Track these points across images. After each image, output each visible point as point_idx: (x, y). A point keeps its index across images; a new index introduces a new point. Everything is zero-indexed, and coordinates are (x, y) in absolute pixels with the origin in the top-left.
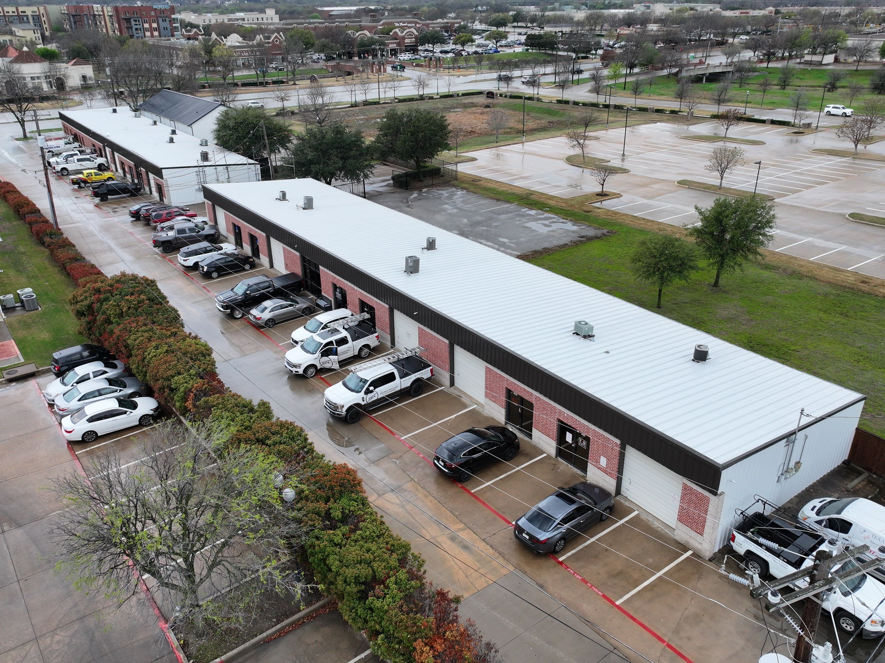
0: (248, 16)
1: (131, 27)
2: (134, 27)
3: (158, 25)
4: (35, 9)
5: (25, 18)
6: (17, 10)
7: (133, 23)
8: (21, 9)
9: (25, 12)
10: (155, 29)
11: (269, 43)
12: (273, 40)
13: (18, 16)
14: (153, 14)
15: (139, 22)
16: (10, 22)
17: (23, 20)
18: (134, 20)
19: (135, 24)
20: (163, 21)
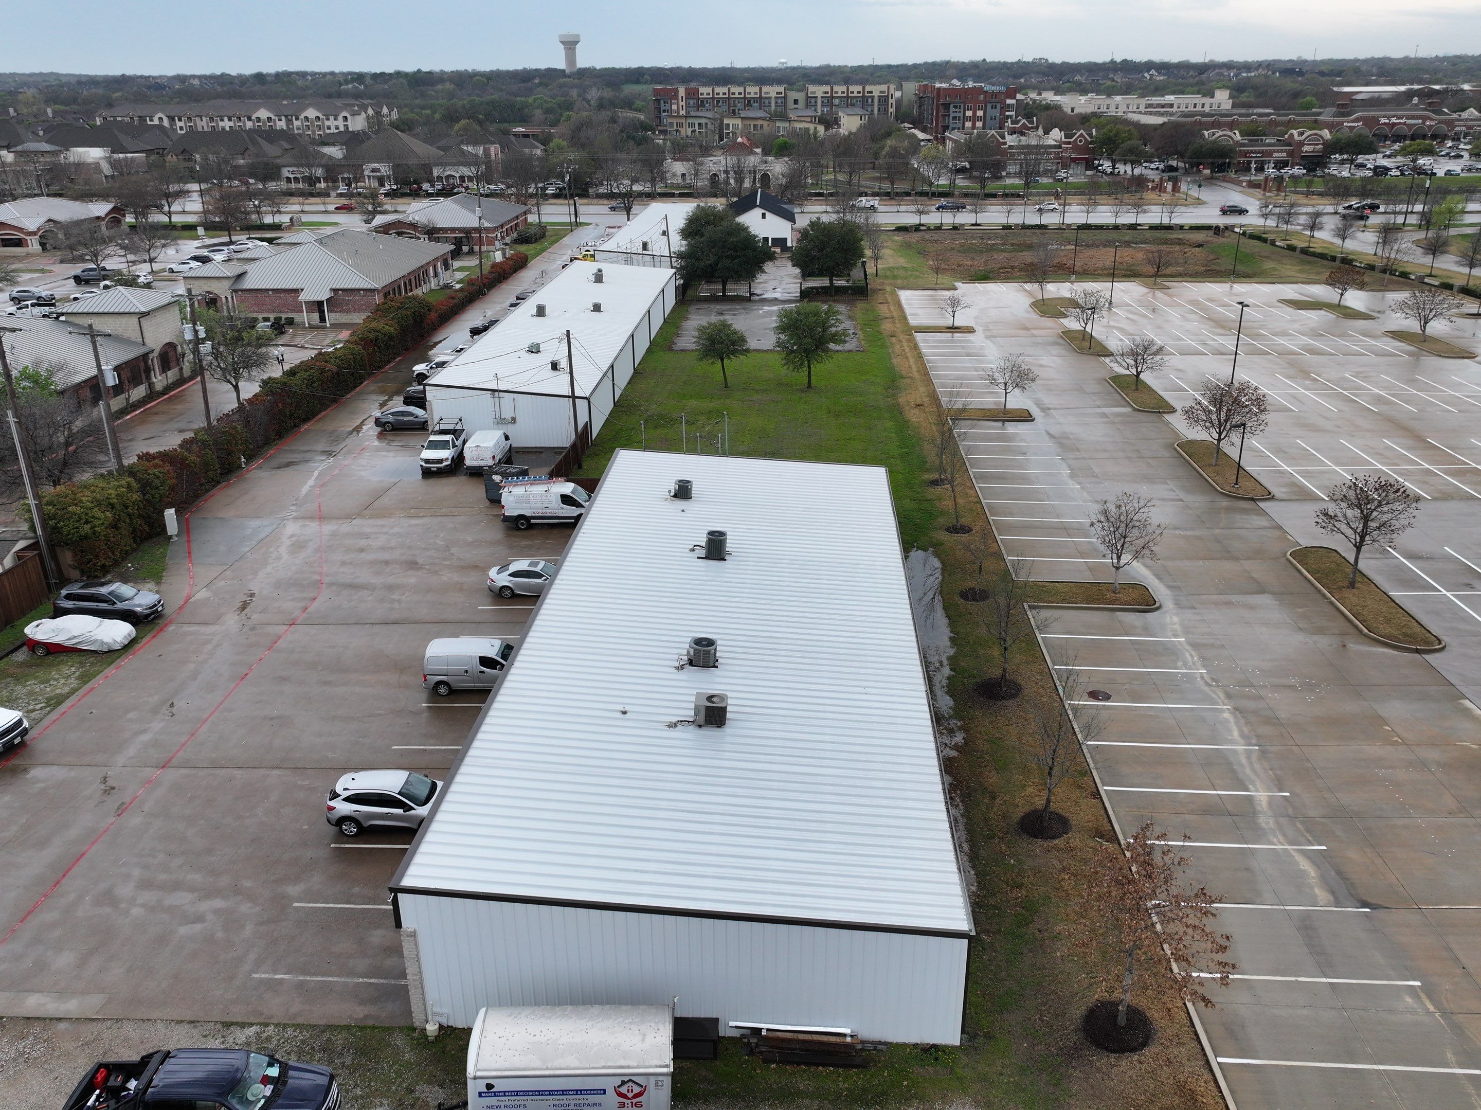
0: (1180, 101)
1: (949, 115)
2: (952, 115)
3: (985, 113)
4: (884, 87)
5: (870, 100)
6: (864, 89)
7: (952, 109)
8: (868, 88)
9: (871, 92)
10: (979, 119)
11: (1069, 143)
12: (1076, 140)
13: (862, 97)
14: (981, 97)
15: (960, 108)
16: (851, 105)
17: (867, 102)
18: (954, 106)
19: (954, 112)
20: (992, 108)
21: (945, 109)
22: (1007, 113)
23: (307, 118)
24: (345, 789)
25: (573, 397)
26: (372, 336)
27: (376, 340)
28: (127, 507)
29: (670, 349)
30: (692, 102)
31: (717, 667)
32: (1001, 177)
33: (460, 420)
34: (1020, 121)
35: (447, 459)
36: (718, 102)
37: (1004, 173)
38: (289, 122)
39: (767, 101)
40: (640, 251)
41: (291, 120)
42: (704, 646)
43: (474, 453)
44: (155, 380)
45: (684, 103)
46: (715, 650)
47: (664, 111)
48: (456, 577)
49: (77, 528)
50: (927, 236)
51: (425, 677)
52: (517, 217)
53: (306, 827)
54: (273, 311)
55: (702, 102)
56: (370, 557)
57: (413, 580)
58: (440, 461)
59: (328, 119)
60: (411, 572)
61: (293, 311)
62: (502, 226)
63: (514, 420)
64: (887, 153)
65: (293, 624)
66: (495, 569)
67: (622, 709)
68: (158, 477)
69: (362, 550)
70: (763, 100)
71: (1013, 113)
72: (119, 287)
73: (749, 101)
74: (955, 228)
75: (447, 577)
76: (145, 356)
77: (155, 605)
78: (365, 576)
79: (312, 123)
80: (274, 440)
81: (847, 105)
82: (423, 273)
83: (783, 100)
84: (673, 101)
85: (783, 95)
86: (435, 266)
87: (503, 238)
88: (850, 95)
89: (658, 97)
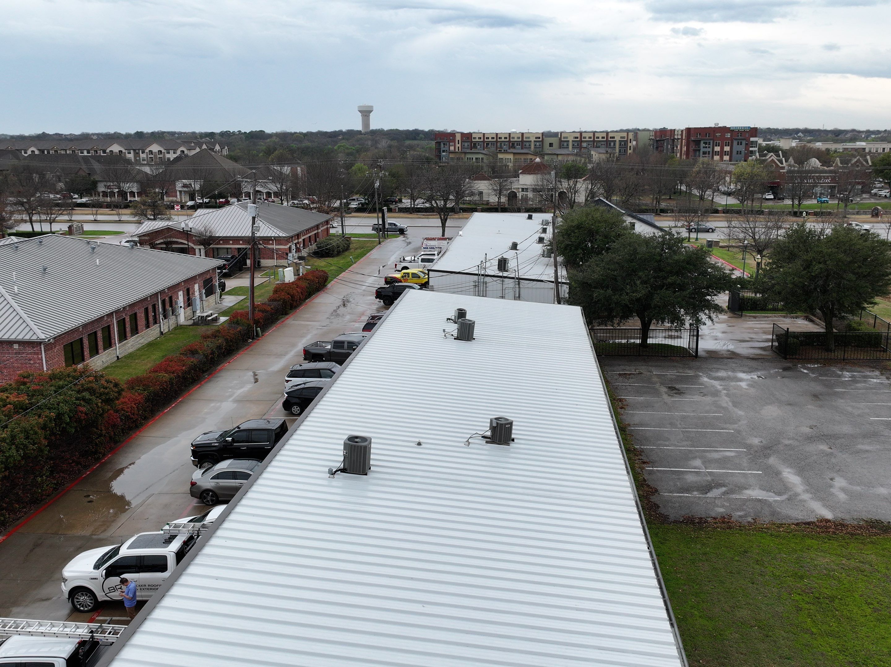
1: (699, 150)
2: (702, 150)
3: (731, 149)
4: (623, 134)
5: (612, 144)
6: (607, 135)
7: (702, 145)
9: (614, 138)
10: (726, 153)
11: (846, 168)
13: (606, 141)
14: (728, 135)
15: (709, 144)
16: (597, 147)
17: (610, 145)
18: (704, 143)
19: (704, 147)
20: (738, 144)
21: (696, 145)
22: (751, 149)
23: (151, 152)
30: (466, 144)
34: (767, 154)
36: (488, 144)
38: (137, 154)
39: (527, 144)
41: (138, 153)
45: (459, 145)
47: (444, 151)
55: (475, 144)
59: (169, 153)
62: (298, 236)
70: (524, 143)
71: (756, 149)
73: (513, 144)
79: (155, 156)
81: (594, 147)
82: (164, 302)
83: (541, 143)
84: (451, 144)
85: (541, 140)
86: (188, 290)
87: (298, 250)
88: (596, 139)
89: (439, 140)
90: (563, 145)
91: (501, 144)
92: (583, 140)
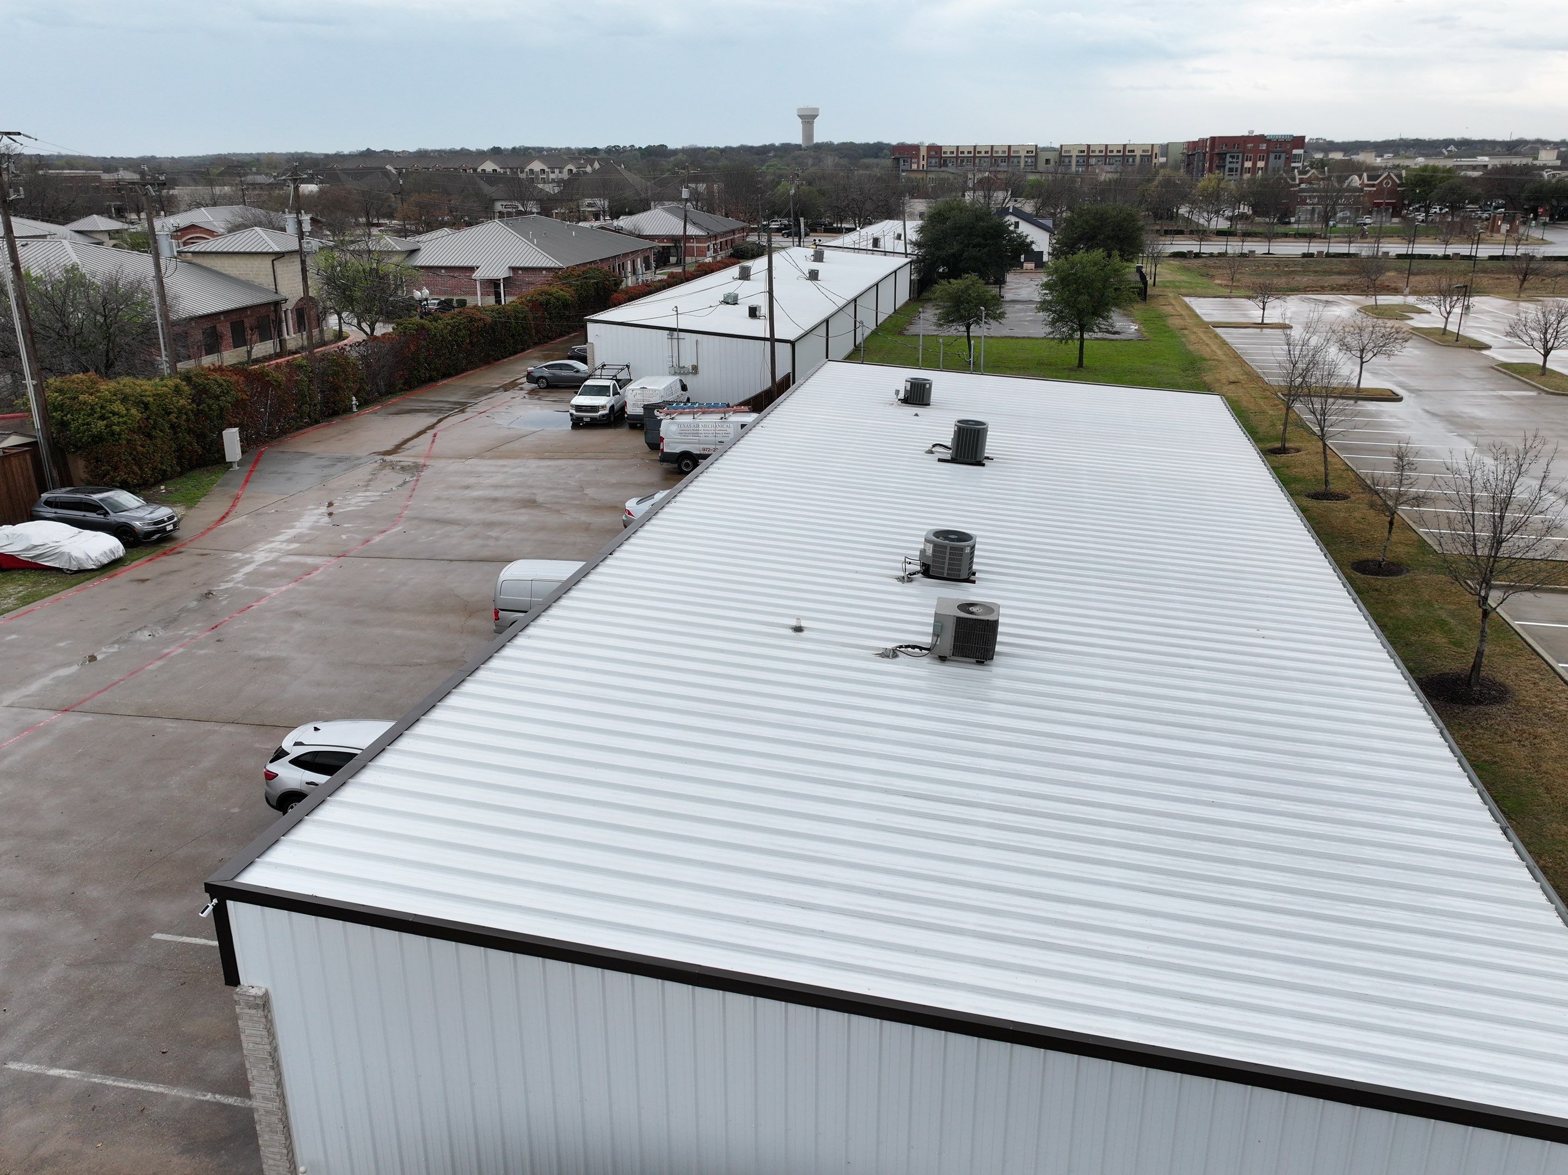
1: (1224, 166)
2: (1228, 166)
3: (1267, 164)
4: (1147, 147)
5: (1131, 160)
6: (1124, 148)
7: (1228, 159)
9: (1133, 151)
10: (1260, 170)
11: (1373, 186)
12: (1381, 182)
13: (1123, 156)
14: (1264, 146)
15: (1238, 158)
16: (1109, 164)
17: (1128, 161)
18: (1231, 157)
19: (1230, 162)
20: (1276, 158)
21: (1220, 159)
22: (1293, 165)
23: (532, 171)
24: (297, 744)
25: (772, 340)
26: (542, 298)
27: (547, 305)
28: (169, 414)
29: (901, 333)
30: (933, 161)
31: (974, 582)
32: (1289, 223)
33: (628, 366)
34: (1308, 171)
35: (603, 407)
36: (962, 161)
37: (1293, 220)
40: (870, 247)
42: (953, 540)
43: (638, 397)
44: (287, 337)
45: (925, 163)
46: (973, 548)
47: (903, 171)
48: (584, 517)
49: (88, 424)
50: (1210, 262)
51: (496, 613)
52: (733, 232)
53: (236, 810)
54: (445, 293)
55: (945, 161)
56: (476, 494)
57: (523, 519)
58: (594, 409)
59: (553, 172)
60: (523, 510)
61: (466, 293)
62: (715, 238)
63: (695, 369)
64: (1160, 183)
65: (344, 556)
66: (635, 500)
67: (794, 623)
68: (220, 385)
69: (467, 487)
70: (1012, 159)
71: (1300, 165)
72: (257, 228)
74: (1243, 255)
75: (572, 516)
76: (277, 304)
77: (163, 521)
78: (460, 512)
80: (401, 390)
81: (1105, 164)
82: (619, 265)
83: (1033, 159)
84: (913, 160)
85: (1034, 154)
86: (634, 261)
87: (715, 251)
88: (1109, 154)
89: (897, 156)
90: (1064, 162)
91: (980, 160)
92: (1091, 154)
